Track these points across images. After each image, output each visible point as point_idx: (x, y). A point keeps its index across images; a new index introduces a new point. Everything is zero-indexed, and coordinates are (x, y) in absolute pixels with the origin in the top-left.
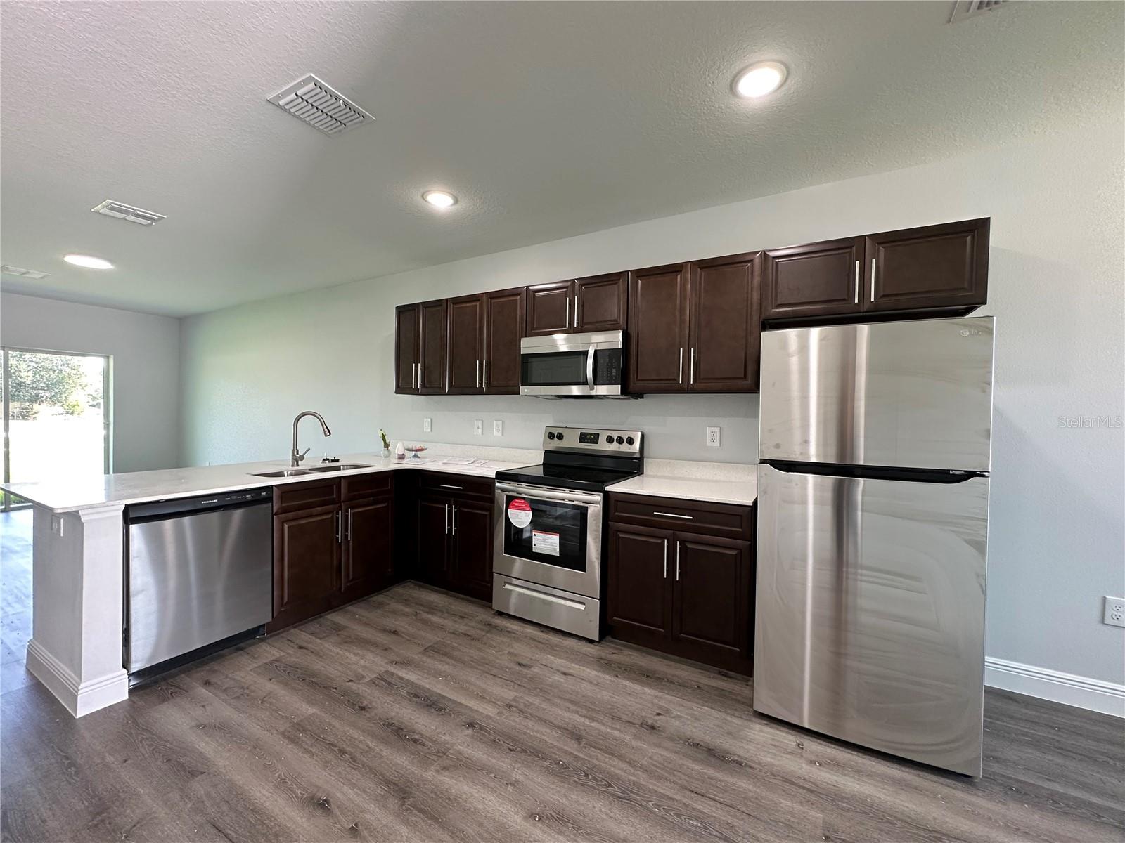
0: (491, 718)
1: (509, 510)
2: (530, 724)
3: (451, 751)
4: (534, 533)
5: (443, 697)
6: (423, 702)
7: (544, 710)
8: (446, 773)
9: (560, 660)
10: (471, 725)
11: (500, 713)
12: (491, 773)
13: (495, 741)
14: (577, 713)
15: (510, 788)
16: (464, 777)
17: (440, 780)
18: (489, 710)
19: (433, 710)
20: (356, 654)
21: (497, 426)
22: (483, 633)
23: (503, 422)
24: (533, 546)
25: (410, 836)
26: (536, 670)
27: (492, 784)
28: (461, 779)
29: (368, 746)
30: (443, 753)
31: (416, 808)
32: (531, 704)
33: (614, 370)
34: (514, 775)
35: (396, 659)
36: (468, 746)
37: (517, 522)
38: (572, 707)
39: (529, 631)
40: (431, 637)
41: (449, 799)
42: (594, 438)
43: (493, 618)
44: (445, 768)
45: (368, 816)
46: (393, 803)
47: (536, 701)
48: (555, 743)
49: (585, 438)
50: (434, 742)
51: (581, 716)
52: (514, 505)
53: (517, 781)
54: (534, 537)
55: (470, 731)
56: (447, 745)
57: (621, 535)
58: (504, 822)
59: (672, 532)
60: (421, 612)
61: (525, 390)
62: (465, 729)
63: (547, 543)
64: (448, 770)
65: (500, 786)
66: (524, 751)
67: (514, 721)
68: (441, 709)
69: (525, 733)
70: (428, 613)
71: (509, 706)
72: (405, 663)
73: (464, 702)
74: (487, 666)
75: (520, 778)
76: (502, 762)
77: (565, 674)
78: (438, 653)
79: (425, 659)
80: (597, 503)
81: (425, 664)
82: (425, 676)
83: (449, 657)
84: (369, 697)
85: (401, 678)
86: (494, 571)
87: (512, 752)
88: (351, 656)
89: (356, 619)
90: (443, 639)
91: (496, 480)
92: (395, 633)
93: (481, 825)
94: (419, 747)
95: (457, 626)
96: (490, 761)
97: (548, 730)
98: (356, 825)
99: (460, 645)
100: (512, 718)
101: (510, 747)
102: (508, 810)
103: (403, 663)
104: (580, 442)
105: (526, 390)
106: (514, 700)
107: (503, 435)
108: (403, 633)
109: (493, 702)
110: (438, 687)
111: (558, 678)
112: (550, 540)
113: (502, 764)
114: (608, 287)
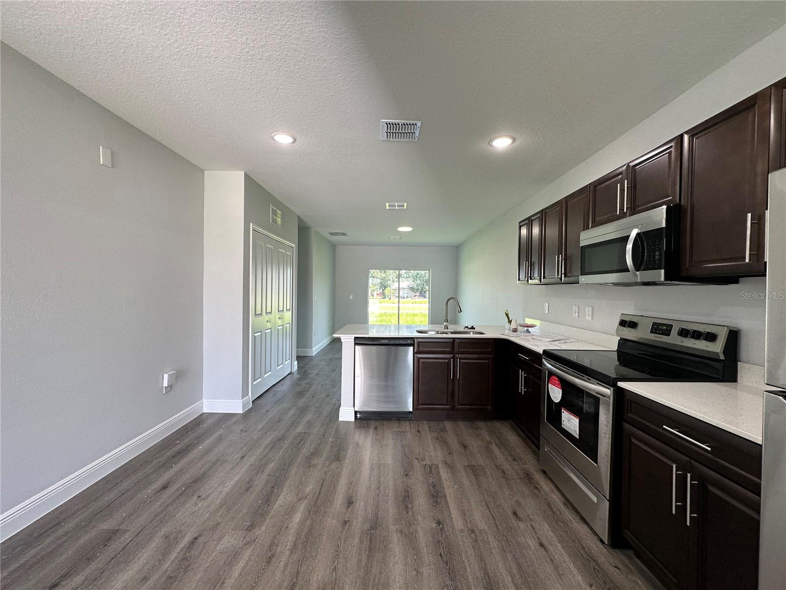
0: (454, 528)
2: (471, 552)
3: (414, 527)
5: (446, 497)
6: (433, 492)
7: (492, 553)
8: (399, 535)
9: (552, 534)
10: (439, 523)
11: (462, 531)
12: (416, 556)
13: (439, 542)
14: (513, 577)
15: (414, 573)
16: (403, 544)
17: (392, 535)
18: (458, 523)
19: (432, 500)
20: (435, 448)
22: (516, 477)
24: (563, 422)
25: (356, 545)
26: (522, 525)
27: (409, 561)
28: (401, 543)
29: (388, 493)
30: (409, 524)
31: (371, 538)
32: (488, 542)
34: (424, 569)
35: (449, 462)
36: (424, 532)
38: (515, 570)
39: (554, 497)
40: (481, 460)
41: (385, 547)
42: (668, 330)
43: (537, 472)
44: (401, 532)
45: (355, 522)
46: (367, 526)
47: (493, 543)
48: (470, 578)
49: (657, 329)
50: (413, 515)
51: (513, 581)
53: (422, 574)
55: (434, 525)
56: (415, 522)
58: (390, 584)
60: (494, 443)
61: (583, 279)
62: (434, 522)
63: (571, 423)
64: (402, 534)
65: (411, 566)
66: (447, 563)
67: (464, 542)
68: (436, 502)
69: (460, 555)
70: (497, 445)
71: (473, 531)
72: (451, 467)
73: (451, 508)
74: (491, 499)
75: (425, 574)
76: (428, 557)
77: (541, 545)
78: (473, 471)
79: (463, 472)
81: (459, 474)
82: (451, 480)
83: (476, 479)
84: (415, 472)
85: (439, 472)
87: (440, 557)
88: (432, 447)
89: (456, 430)
90: (486, 466)
92: (465, 447)
93: (381, 573)
94: (405, 512)
95: (505, 463)
96: (424, 549)
97: (476, 567)
98: (348, 521)
99: (492, 475)
100: (465, 540)
101: (442, 553)
102: (399, 582)
103: (449, 465)
104: (652, 333)
106: (480, 531)
107: (592, 320)
108: (469, 450)
109: (466, 521)
110: (449, 491)
111: (532, 544)
112: (573, 421)
113: (427, 557)
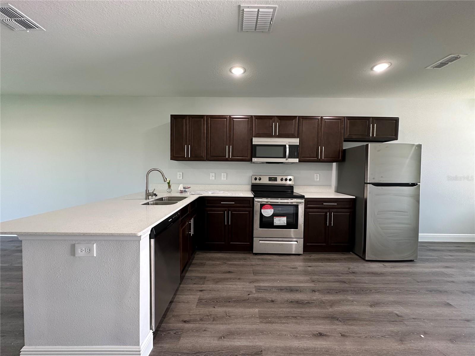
1: (262, 210)
4: (274, 218)
21: (224, 175)
23: (227, 174)
24: (274, 223)
33: (296, 153)
37: (266, 214)
42: (275, 179)
43: (253, 256)
49: (271, 179)
52: (265, 207)
54: (274, 219)
57: (310, 214)
59: (328, 210)
61: (254, 160)
63: (281, 221)
70: (229, 261)
80: (303, 202)
86: (254, 237)
91: (255, 198)
104: (269, 181)
105: (256, 160)
112: (282, 220)
114: (288, 121)
